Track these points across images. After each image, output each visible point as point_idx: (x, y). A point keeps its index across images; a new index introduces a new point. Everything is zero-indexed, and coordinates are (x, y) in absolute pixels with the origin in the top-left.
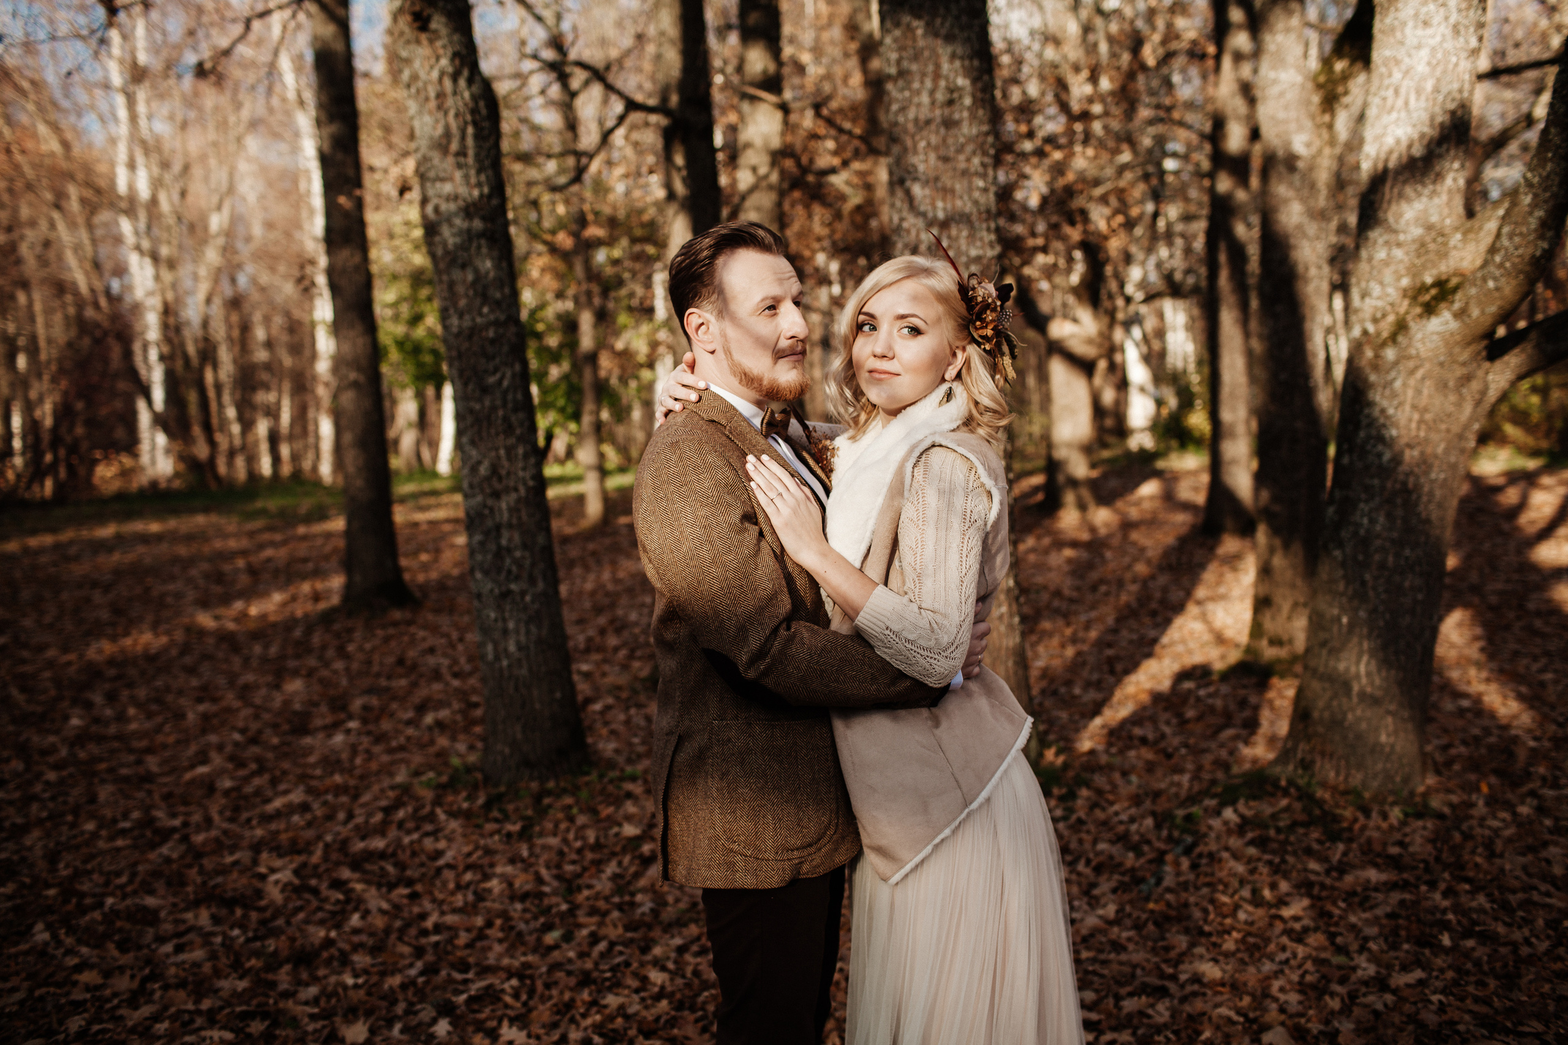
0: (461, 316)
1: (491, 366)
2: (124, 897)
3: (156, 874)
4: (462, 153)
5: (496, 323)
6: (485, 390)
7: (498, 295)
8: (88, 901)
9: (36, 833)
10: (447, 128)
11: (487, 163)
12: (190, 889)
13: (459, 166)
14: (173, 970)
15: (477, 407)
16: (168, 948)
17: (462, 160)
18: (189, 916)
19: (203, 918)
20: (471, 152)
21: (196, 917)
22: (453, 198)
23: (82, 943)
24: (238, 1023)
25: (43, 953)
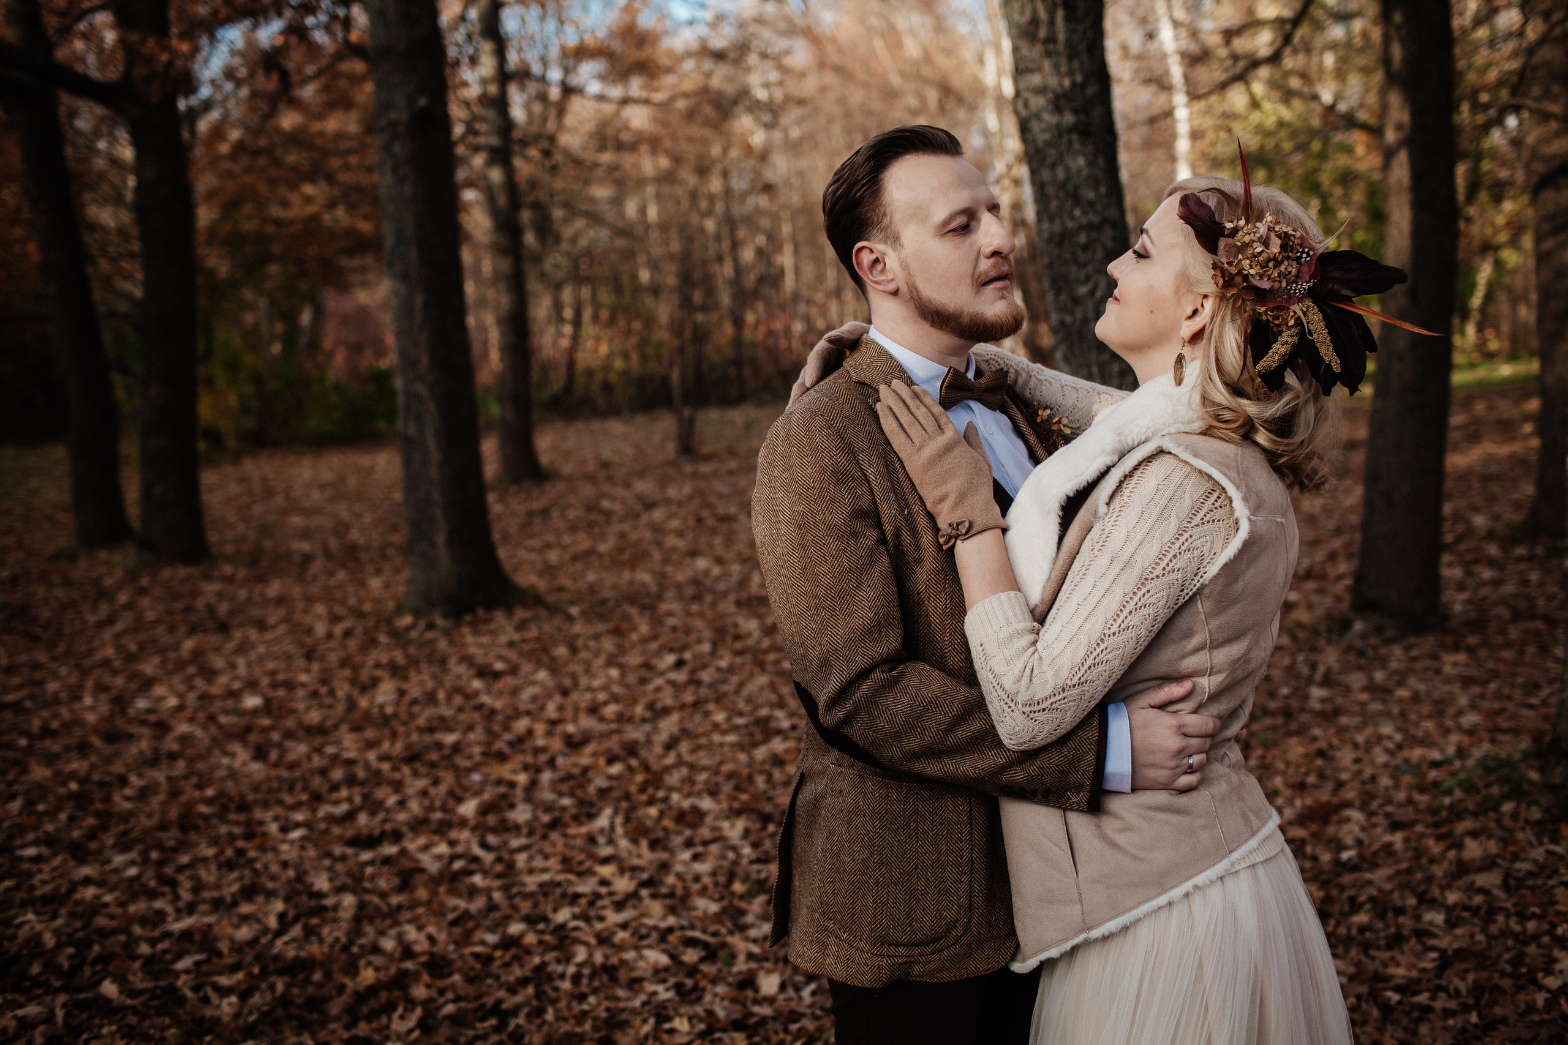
0: (1052, 219)
1: (1082, 275)
2: (688, 795)
3: (731, 776)
4: (1051, 40)
5: (1089, 227)
6: (1076, 301)
7: (1091, 195)
8: (661, 794)
9: (675, 717)
10: (1035, 11)
11: (1082, 47)
12: (744, 797)
13: (1048, 54)
14: (671, 880)
15: (1068, 319)
16: (686, 855)
17: (1051, 47)
18: (726, 825)
19: (734, 830)
20: (1061, 37)
21: (733, 826)
22: (1041, 90)
23: (627, 835)
24: (681, 948)
25: (591, 839)
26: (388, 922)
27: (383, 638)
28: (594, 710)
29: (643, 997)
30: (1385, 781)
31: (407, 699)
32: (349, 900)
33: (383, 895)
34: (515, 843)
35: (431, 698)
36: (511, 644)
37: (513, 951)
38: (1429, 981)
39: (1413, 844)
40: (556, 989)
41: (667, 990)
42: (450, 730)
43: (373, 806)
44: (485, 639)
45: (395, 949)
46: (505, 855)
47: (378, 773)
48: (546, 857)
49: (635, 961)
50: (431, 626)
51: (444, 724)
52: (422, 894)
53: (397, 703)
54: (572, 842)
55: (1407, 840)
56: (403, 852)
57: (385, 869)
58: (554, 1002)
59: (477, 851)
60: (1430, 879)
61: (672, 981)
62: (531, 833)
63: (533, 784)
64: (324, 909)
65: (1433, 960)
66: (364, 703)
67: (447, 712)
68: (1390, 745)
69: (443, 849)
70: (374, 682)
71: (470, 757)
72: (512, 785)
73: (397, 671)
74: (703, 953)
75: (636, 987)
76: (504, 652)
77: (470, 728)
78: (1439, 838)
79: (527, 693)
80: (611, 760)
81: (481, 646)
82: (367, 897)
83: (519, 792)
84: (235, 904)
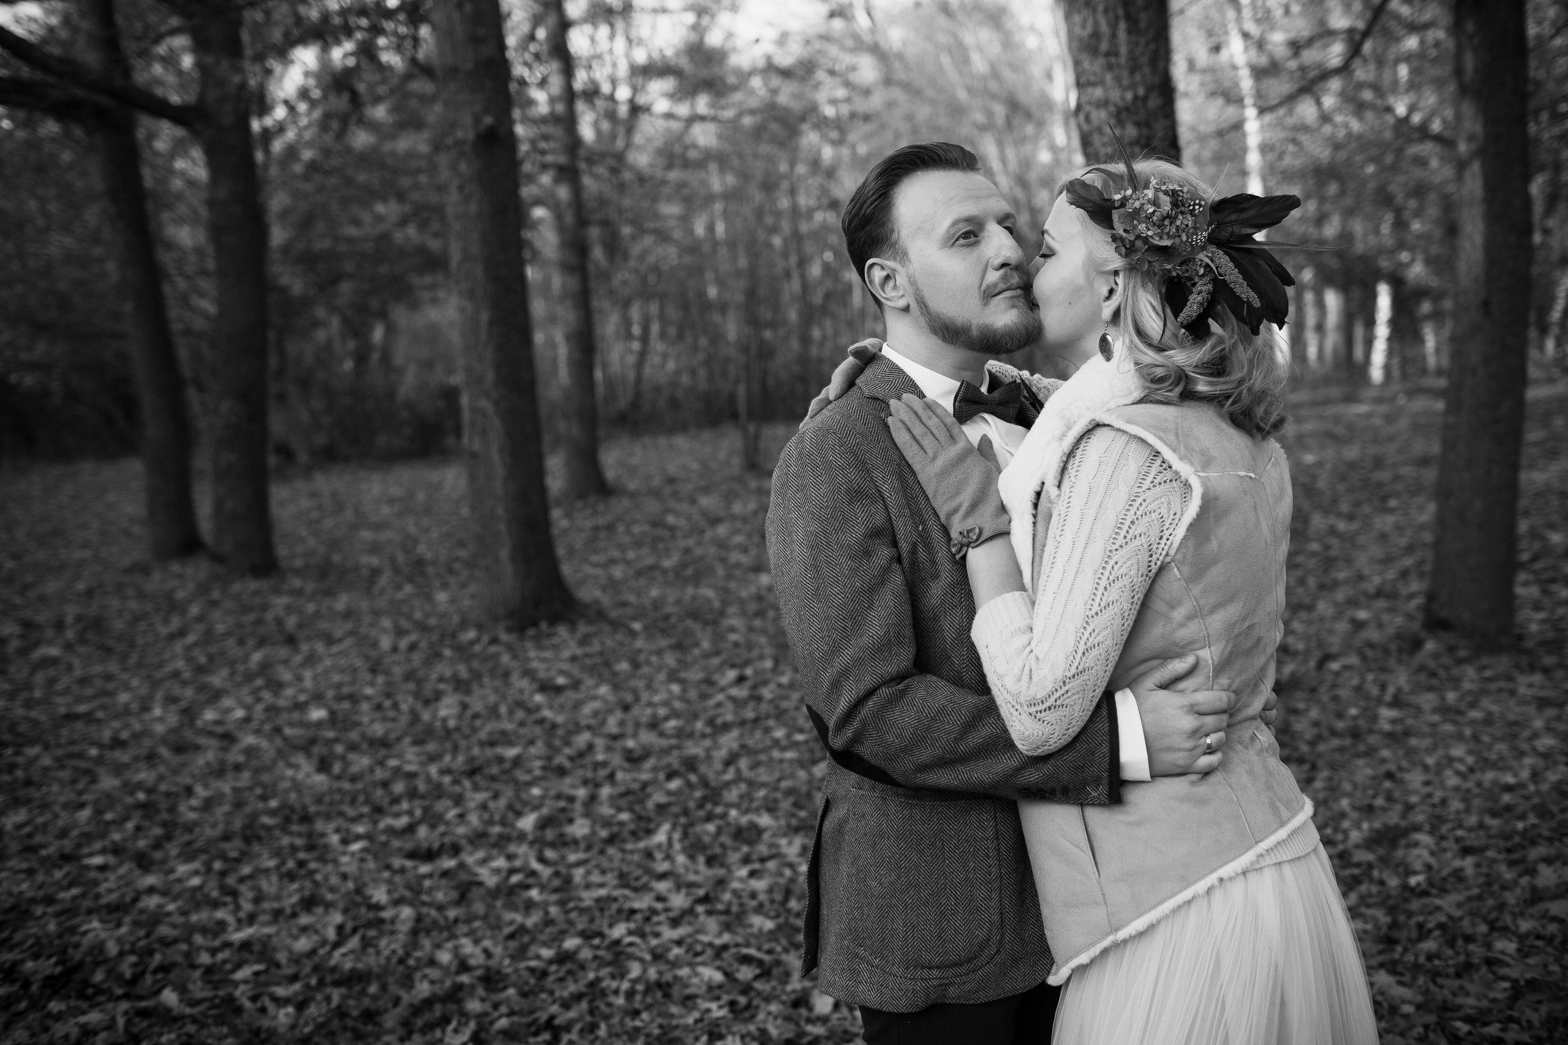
2: (747, 811)
3: (790, 792)
4: (1113, 53)
8: (719, 810)
9: (735, 733)
10: (1096, 23)
11: (1144, 60)
12: (803, 814)
13: (1110, 67)
14: (727, 896)
16: (743, 872)
17: (1113, 60)
18: (783, 841)
20: (1123, 50)
21: (790, 843)
22: (1102, 104)
23: (684, 850)
24: (735, 965)
25: (649, 854)
26: (445, 934)
27: (447, 652)
28: (654, 725)
29: (696, 1015)
30: (1456, 805)
31: (469, 713)
32: (407, 912)
33: (440, 908)
34: (573, 858)
35: (493, 712)
36: (574, 659)
37: (569, 966)
38: (1500, 1011)
39: (1484, 870)
40: (609, 1005)
41: (720, 1007)
42: (511, 744)
43: (433, 819)
44: (548, 654)
45: (451, 963)
46: (563, 870)
47: (439, 786)
48: (603, 872)
49: (689, 977)
50: (494, 641)
51: (504, 738)
52: (479, 908)
53: (460, 717)
54: (629, 857)
55: (1478, 865)
56: (462, 866)
57: (444, 882)
58: (607, 1018)
59: (535, 865)
60: (1502, 906)
61: (726, 998)
62: (588, 848)
63: (593, 798)
64: (382, 921)
65: (1505, 990)
66: (426, 716)
67: (508, 726)
68: (1462, 768)
69: (500, 863)
70: (438, 696)
71: (530, 771)
72: (571, 799)
73: (461, 686)
74: (758, 971)
75: (689, 1003)
76: (566, 666)
77: (531, 742)
78: (1512, 864)
79: (587, 709)
80: (670, 776)
81: (543, 660)
82: (425, 910)
83: (578, 807)
84: (294, 915)
